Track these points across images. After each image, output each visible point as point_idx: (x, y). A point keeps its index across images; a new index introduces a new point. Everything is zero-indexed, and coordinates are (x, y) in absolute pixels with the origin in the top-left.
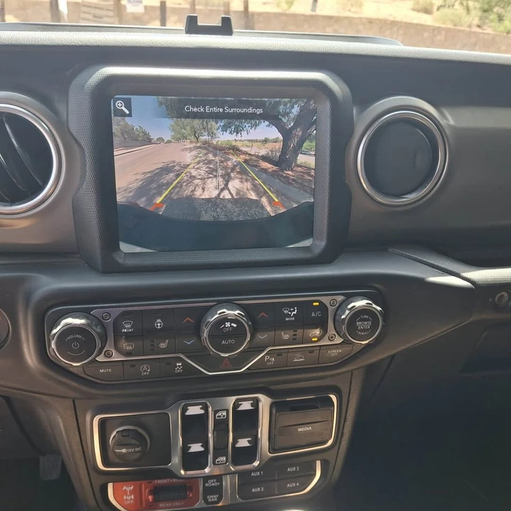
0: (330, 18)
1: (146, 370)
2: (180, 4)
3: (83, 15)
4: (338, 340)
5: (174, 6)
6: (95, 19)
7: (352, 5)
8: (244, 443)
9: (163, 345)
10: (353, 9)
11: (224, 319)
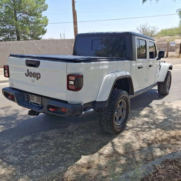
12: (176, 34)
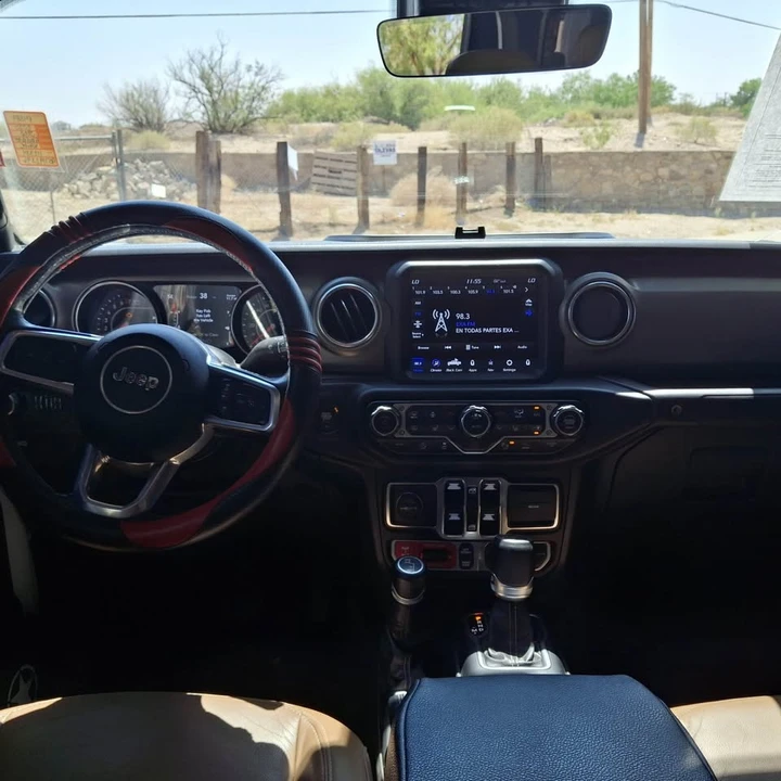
0: (666, 154)
1: (423, 446)
2: (445, 149)
3: (315, 171)
4: (554, 435)
5: (435, 152)
6: (332, 174)
7: (699, 135)
8: (488, 517)
9: (435, 429)
10: (700, 140)
11: (474, 411)
12: (354, 113)
